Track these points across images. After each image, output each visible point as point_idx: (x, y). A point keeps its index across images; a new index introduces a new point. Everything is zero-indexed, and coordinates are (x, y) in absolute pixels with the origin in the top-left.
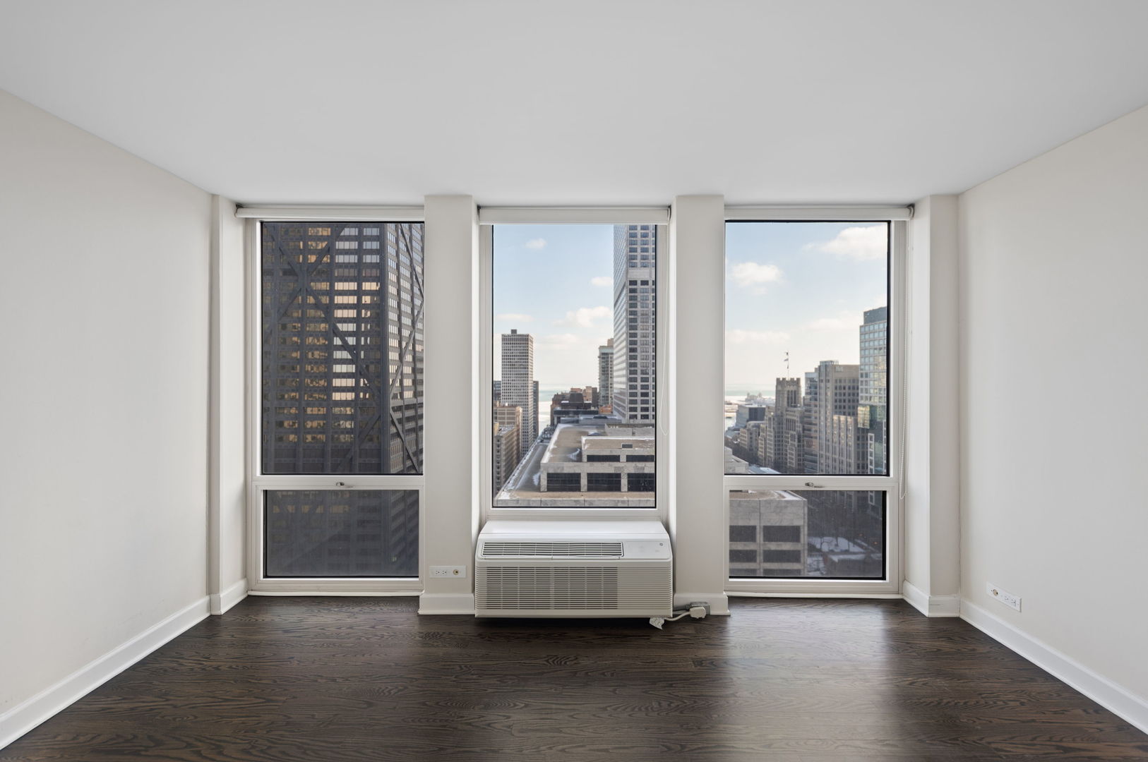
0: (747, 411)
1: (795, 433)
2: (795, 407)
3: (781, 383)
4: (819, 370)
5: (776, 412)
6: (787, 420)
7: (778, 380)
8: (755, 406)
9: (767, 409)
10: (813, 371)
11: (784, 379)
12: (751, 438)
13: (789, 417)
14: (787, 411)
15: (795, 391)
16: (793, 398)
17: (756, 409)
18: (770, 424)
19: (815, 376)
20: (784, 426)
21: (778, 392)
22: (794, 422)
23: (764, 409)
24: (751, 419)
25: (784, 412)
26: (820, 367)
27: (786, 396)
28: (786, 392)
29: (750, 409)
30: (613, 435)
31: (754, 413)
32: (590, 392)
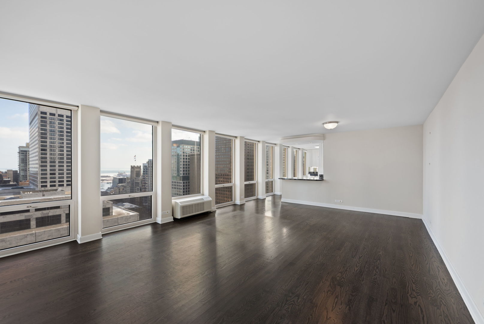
0: (118, 180)
1: (139, 187)
2: (139, 177)
3: (133, 168)
4: (148, 162)
5: (131, 179)
6: (136, 183)
7: (132, 166)
8: (121, 177)
9: (127, 179)
10: (146, 163)
11: (134, 166)
12: (120, 191)
13: (137, 181)
14: (136, 179)
15: (139, 171)
16: (138, 174)
17: (122, 179)
18: (128, 185)
19: (147, 165)
20: (134, 185)
21: (132, 172)
22: (138, 183)
23: (126, 178)
24: (119, 183)
25: (134, 180)
26: (148, 161)
27: (135, 173)
28: (135, 172)
29: (119, 179)
30: (27, 198)
31: (121, 181)
32: (12, 173)
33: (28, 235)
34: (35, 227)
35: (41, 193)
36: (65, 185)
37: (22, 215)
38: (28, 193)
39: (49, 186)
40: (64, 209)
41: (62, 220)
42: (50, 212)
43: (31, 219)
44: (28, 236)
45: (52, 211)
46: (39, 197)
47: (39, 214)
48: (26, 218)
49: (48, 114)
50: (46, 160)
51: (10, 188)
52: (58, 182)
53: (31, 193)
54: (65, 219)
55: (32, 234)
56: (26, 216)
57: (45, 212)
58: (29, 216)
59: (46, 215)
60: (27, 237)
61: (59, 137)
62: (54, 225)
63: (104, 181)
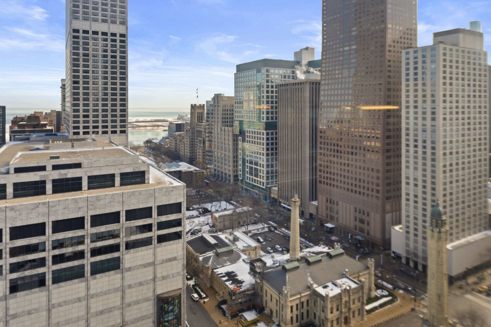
0: (175, 125)
1: (201, 139)
2: (202, 122)
3: (193, 107)
4: (214, 99)
5: (190, 126)
6: (197, 131)
7: (192, 105)
8: (180, 122)
9: (185, 125)
10: (211, 100)
11: (195, 105)
12: (176, 143)
13: (198, 129)
14: (197, 125)
15: (202, 113)
16: (200, 118)
17: (180, 124)
18: (187, 134)
19: (212, 103)
20: (196, 135)
21: (192, 113)
22: (201, 132)
23: (184, 124)
24: (177, 131)
25: (196, 126)
26: (214, 97)
27: (196, 115)
28: (196, 113)
29: (177, 124)
30: (54, 149)
31: (179, 127)
32: (55, 114)
33: (39, 203)
34: (51, 193)
35: (70, 143)
36: (100, 133)
37: (37, 175)
38: (58, 142)
39: (81, 133)
40: (86, 169)
41: (83, 186)
42: (68, 172)
43: (47, 181)
44: (40, 206)
45: (71, 171)
46: (68, 148)
47: (57, 175)
48: (41, 180)
49: (81, 31)
50: (78, 97)
51: (44, 134)
52: (92, 128)
53: (61, 142)
54: (87, 184)
55: (44, 204)
56: (41, 176)
57: (63, 171)
58: (44, 176)
59: (64, 177)
60: (38, 207)
61: (93, 64)
62: (73, 193)
63: (159, 128)
